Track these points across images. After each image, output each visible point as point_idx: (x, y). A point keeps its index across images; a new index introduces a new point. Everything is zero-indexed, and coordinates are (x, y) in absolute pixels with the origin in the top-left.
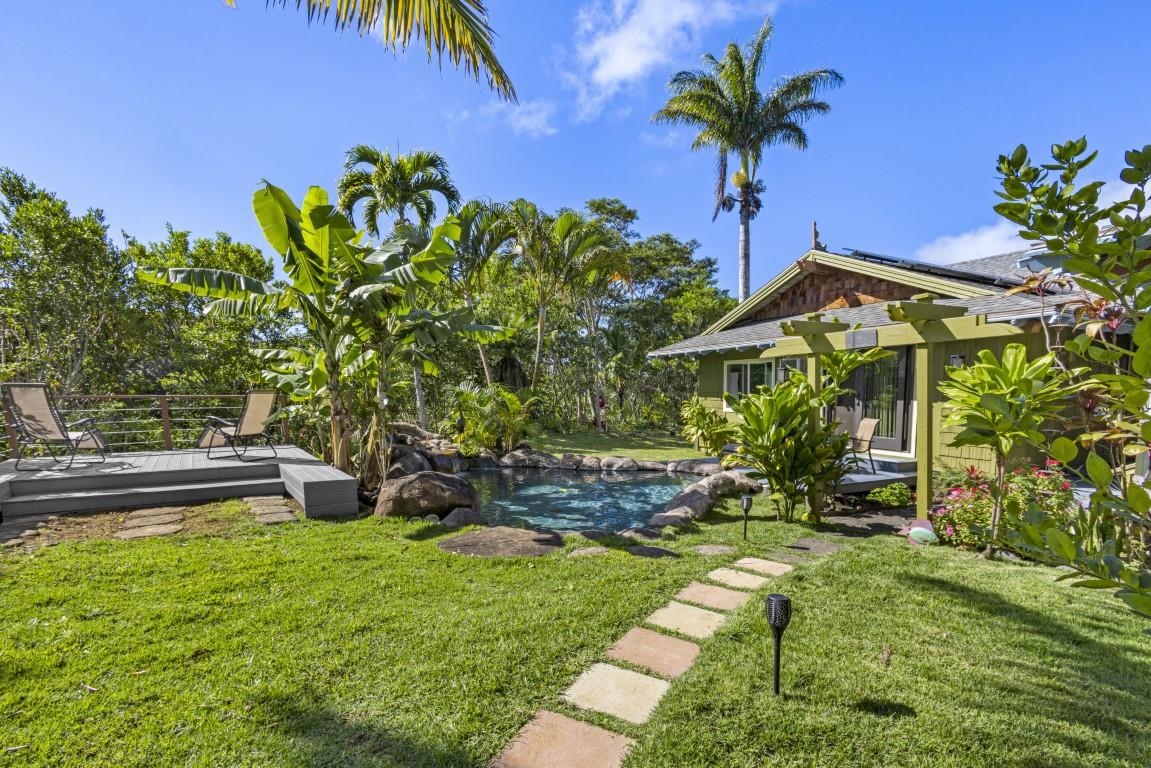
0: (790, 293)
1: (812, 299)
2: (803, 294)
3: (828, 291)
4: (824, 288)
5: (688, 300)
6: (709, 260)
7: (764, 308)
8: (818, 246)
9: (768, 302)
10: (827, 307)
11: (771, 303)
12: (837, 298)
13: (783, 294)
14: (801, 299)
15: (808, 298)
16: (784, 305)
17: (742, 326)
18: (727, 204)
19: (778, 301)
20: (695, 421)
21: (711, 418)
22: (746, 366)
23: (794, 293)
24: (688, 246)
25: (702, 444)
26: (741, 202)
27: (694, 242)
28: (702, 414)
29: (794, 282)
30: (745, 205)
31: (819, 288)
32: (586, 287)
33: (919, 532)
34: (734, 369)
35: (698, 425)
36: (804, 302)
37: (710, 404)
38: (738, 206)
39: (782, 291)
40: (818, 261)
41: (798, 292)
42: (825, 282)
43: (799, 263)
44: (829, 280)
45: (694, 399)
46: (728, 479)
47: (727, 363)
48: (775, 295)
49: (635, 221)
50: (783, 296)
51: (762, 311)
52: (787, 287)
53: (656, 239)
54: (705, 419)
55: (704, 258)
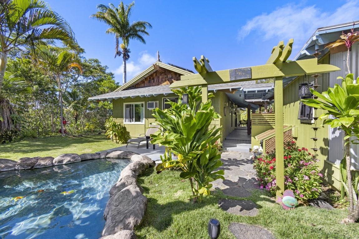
0: (149, 78)
1: (156, 81)
2: (153, 79)
3: (162, 78)
4: (161, 77)
5: (105, 83)
6: (111, 73)
7: (139, 83)
8: (159, 60)
9: (140, 80)
10: (162, 84)
11: (141, 81)
12: (165, 81)
13: (146, 78)
14: (153, 80)
15: (155, 80)
16: (146, 82)
17: (131, 89)
18: (119, 53)
19: (144, 81)
20: (111, 129)
21: (118, 127)
22: (133, 105)
23: (150, 78)
24: (104, 67)
25: (114, 138)
26: (123, 54)
27: (106, 66)
28: (115, 125)
29: (150, 74)
30: (125, 55)
31: (159, 77)
32: (56, 66)
33: (289, 200)
34: (127, 106)
35: (112, 130)
36: (154, 82)
37: (118, 121)
38: (122, 55)
39: (146, 77)
40: (160, 66)
41: (151, 78)
42: (161, 75)
43: (154, 65)
44: (162, 74)
45: (111, 119)
46: (141, 164)
47: (125, 104)
48: (143, 78)
49: (84, 53)
50: (146, 79)
51: (138, 84)
52: (147, 75)
53: (92, 60)
54: (116, 127)
55: (110, 72)
